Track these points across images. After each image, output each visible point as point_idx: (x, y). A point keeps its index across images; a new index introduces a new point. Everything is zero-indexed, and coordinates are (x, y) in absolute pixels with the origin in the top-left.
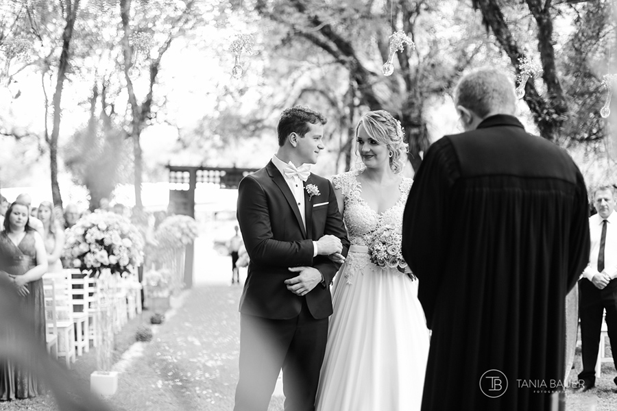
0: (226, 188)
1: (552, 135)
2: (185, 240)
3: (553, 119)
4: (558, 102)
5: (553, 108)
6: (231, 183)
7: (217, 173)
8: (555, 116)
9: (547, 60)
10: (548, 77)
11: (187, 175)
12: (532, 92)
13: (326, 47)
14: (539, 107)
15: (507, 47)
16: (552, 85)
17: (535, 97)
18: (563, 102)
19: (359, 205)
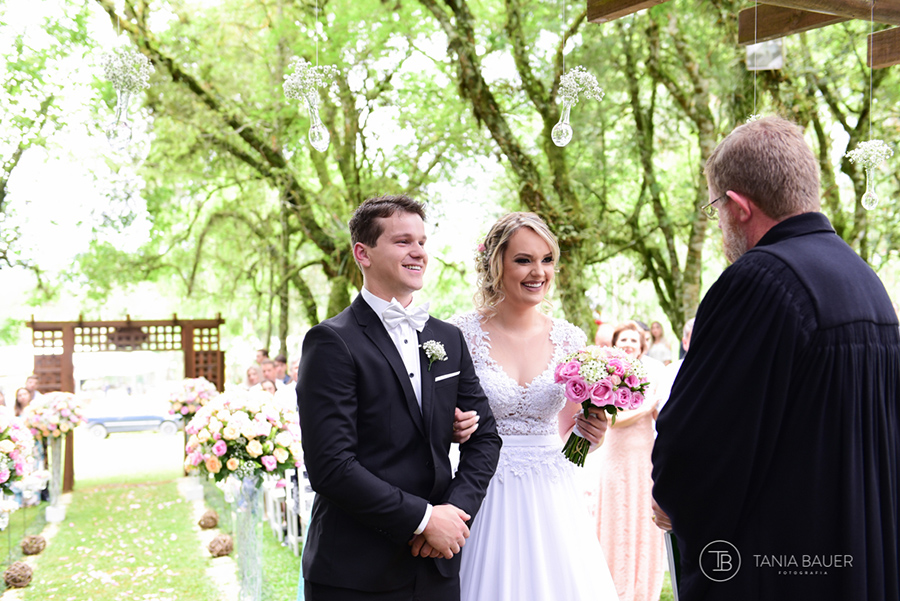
0: (117, 350)
1: (570, 258)
2: (65, 427)
3: (572, 238)
4: (577, 216)
5: (571, 224)
6: (124, 342)
7: (103, 330)
8: (574, 234)
9: (558, 162)
10: (561, 184)
11: (59, 334)
12: (542, 203)
13: (245, 158)
14: (553, 222)
15: (507, 148)
16: (565, 195)
17: (547, 211)
18: (582, 216)
19: (490, 371)
